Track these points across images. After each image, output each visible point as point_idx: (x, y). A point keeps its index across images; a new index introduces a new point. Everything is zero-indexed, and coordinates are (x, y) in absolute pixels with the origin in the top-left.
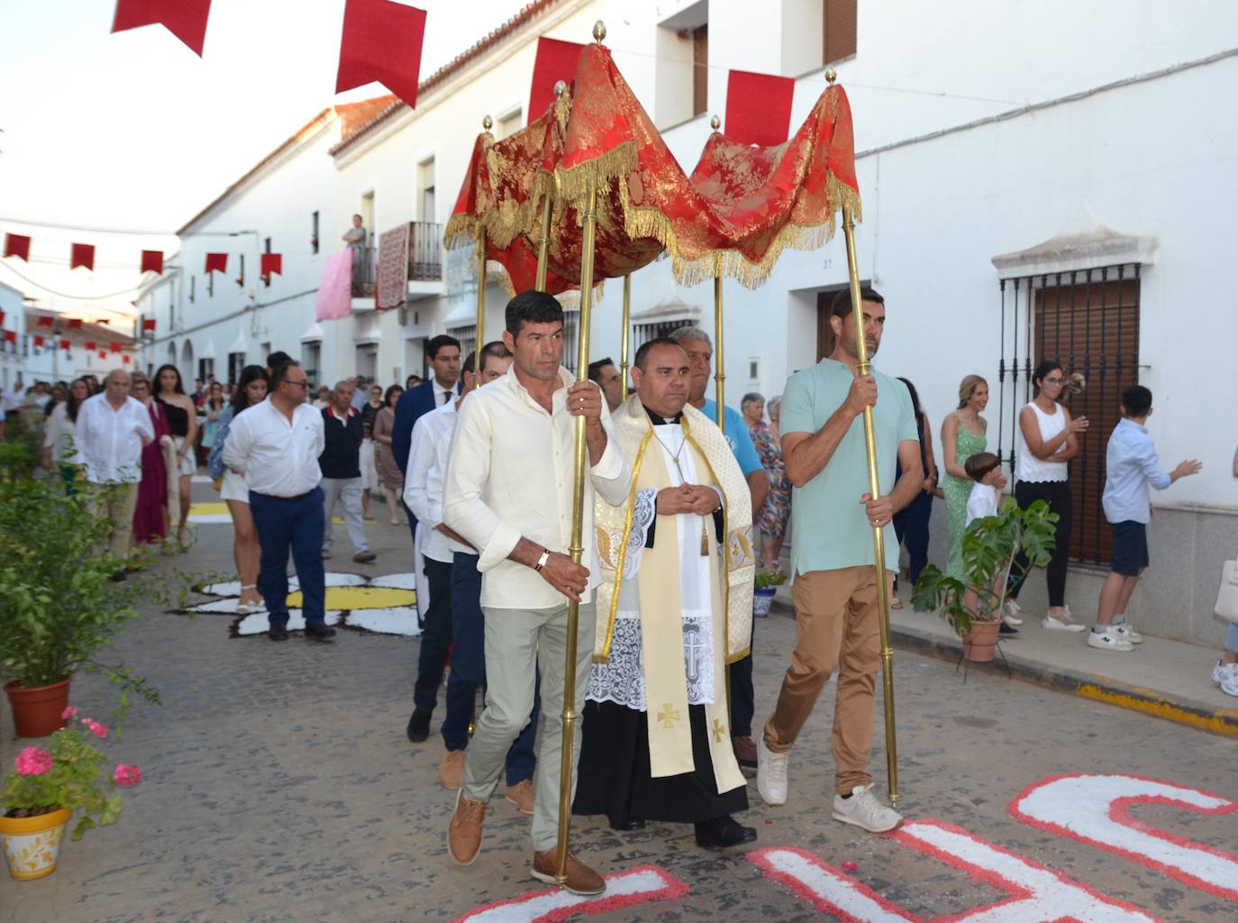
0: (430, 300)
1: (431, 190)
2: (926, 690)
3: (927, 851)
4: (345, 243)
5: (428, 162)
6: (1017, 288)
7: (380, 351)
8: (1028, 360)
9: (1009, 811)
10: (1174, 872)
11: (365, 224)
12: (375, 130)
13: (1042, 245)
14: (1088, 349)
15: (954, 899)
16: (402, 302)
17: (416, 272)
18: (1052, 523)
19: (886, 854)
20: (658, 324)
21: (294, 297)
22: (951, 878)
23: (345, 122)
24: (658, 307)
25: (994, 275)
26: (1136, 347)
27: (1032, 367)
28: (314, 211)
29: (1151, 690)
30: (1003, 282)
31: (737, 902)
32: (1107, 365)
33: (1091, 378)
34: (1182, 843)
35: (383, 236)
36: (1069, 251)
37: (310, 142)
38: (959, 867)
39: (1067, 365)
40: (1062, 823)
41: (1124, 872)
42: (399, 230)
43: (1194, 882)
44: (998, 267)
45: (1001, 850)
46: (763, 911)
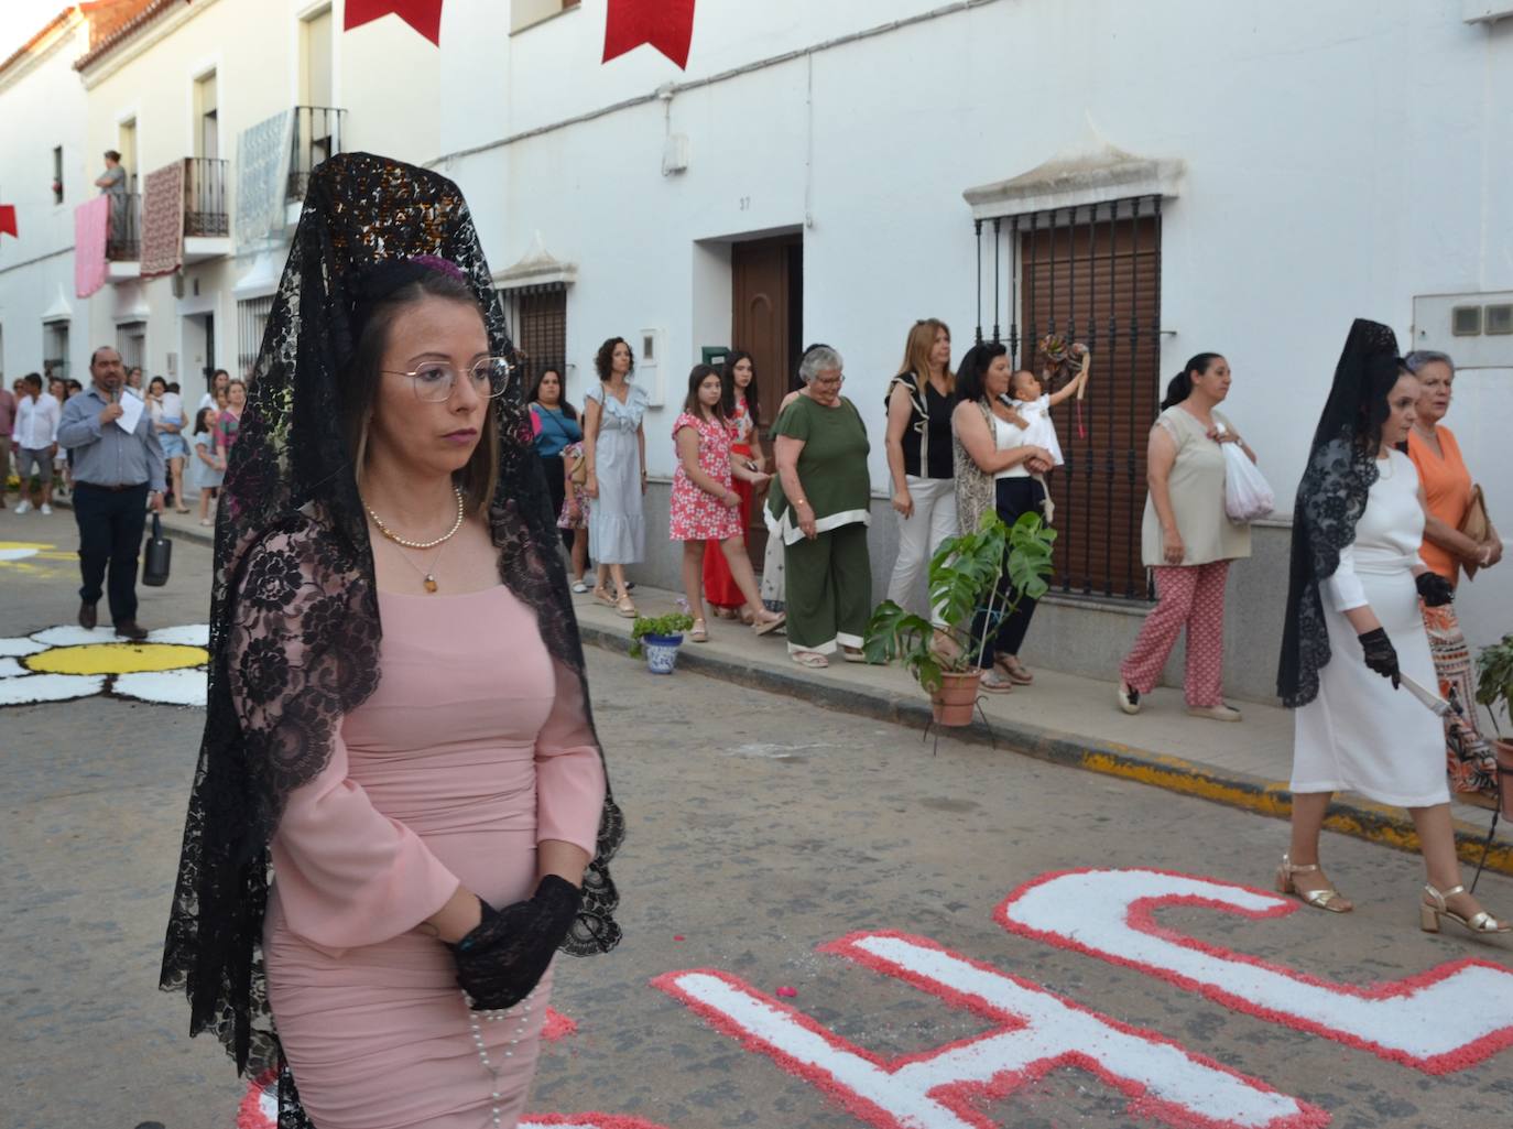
0: (213, 263)
1: (213, 115)
2: (884, 764)
3: (888, 970)
4: (99, 189)
5: (208, 77)
6: (997, 231)
7: (149, 334)
8: (1014, 327)
9: (995, 919)
10: (1211, 993)
11: (124, 162)
12: (134, 36)
13: (1031, 173)
14: (1092, 311)
15: (925, 1031)
16: (178, 267)
17: (194, 224)
18: (1047, 541)
19: (834, 977)
20: (520, 289)
21: (32, 262)
22: (920, 1006)
23: (94, 26)
24: (519, 266)
25: (968, 214)
26: (1157, 307)
27: (1019, 336)
28: (56, 145)
29: (1180, 759)
30: (979, 224)
31: (640, 1041)
32: (1119, 331)
33: (1097, 349)
34: (1223, 955)
35: (149, 177)
36: (1067, 180)
37: (48, 53)
38: (930, 989)
39: (1065, 333)
40: (1064, 930)
41: (1147, 994)
42: (171, 169)
43: (1237, 1005)
44: (972, 204)
45: (986, 968)
46: (673, 1052)
